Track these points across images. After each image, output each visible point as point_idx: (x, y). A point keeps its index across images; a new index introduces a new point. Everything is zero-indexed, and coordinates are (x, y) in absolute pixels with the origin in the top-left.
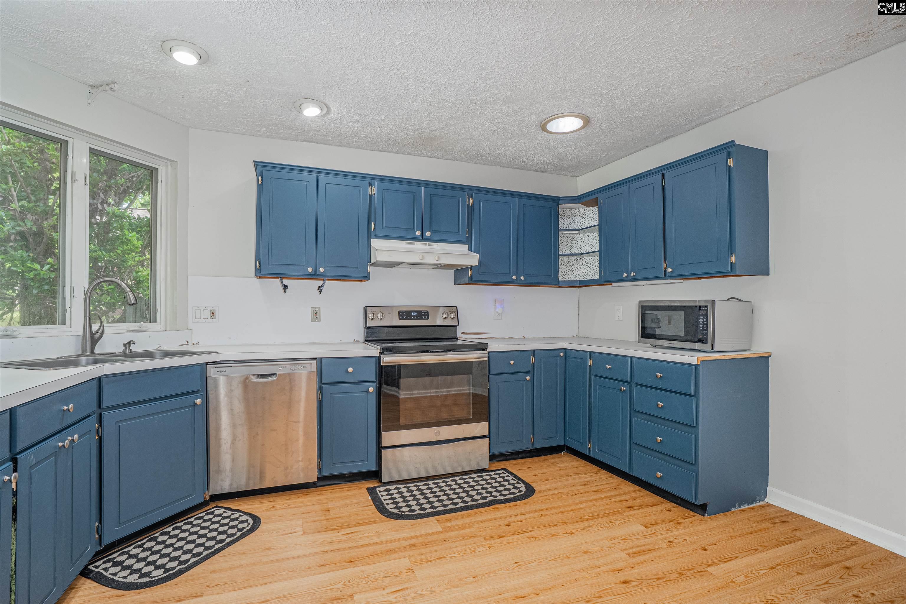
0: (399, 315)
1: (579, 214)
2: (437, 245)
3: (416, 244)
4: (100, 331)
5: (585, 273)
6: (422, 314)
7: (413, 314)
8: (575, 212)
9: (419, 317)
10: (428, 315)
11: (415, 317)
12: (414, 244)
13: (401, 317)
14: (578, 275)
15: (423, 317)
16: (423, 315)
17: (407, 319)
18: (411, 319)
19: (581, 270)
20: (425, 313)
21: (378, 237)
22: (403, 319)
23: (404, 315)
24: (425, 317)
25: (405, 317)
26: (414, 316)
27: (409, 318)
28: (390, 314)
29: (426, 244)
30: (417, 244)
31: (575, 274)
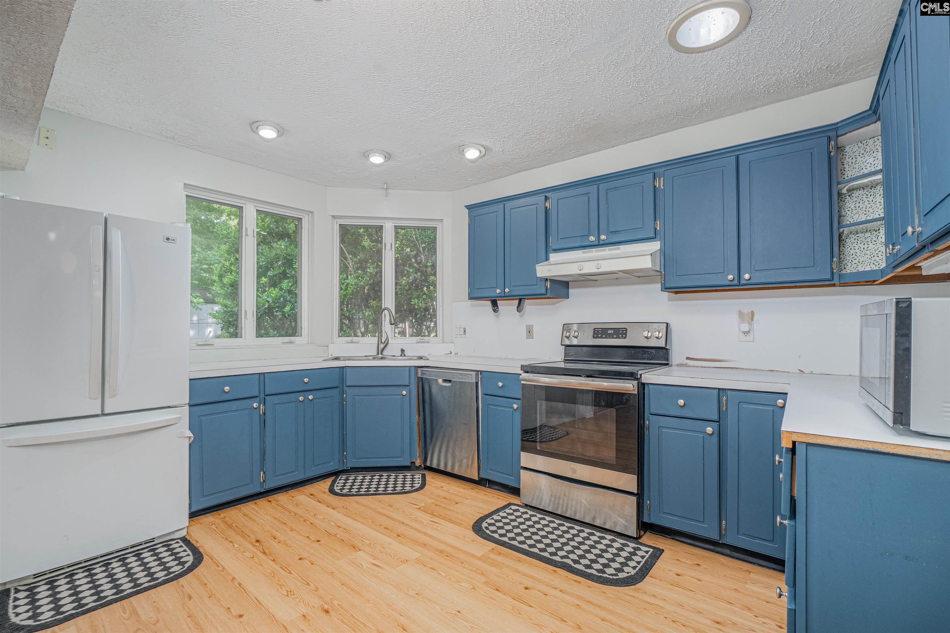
0: (594, 333)
1: (863, 152)
2: (619, 249)
3: (594, 251)
4: (386, 342)
5: (876, 258)
6: (621, 332)
7: (609, 332)
8: (854, 150)
9: (615, 336)
10: (626, 334)
11: (611, 336)
12: (592, 252)
13: (595, 336)
14: (861, 262)
15: (620, 336)
16: (621, 334)
17: (602, 337)
18: (606, 338)
19: (868, 252)
20: (623, 331)
21: (556, 250)
22: (598, 337)
23: (599, 332)
24: (622, 336)
25: (600, 336)
26: (610, 334)
27: (604, 336)
28: (584, 332)
29: (605, 250)
30: (596, 251)
31: (854, 261)
